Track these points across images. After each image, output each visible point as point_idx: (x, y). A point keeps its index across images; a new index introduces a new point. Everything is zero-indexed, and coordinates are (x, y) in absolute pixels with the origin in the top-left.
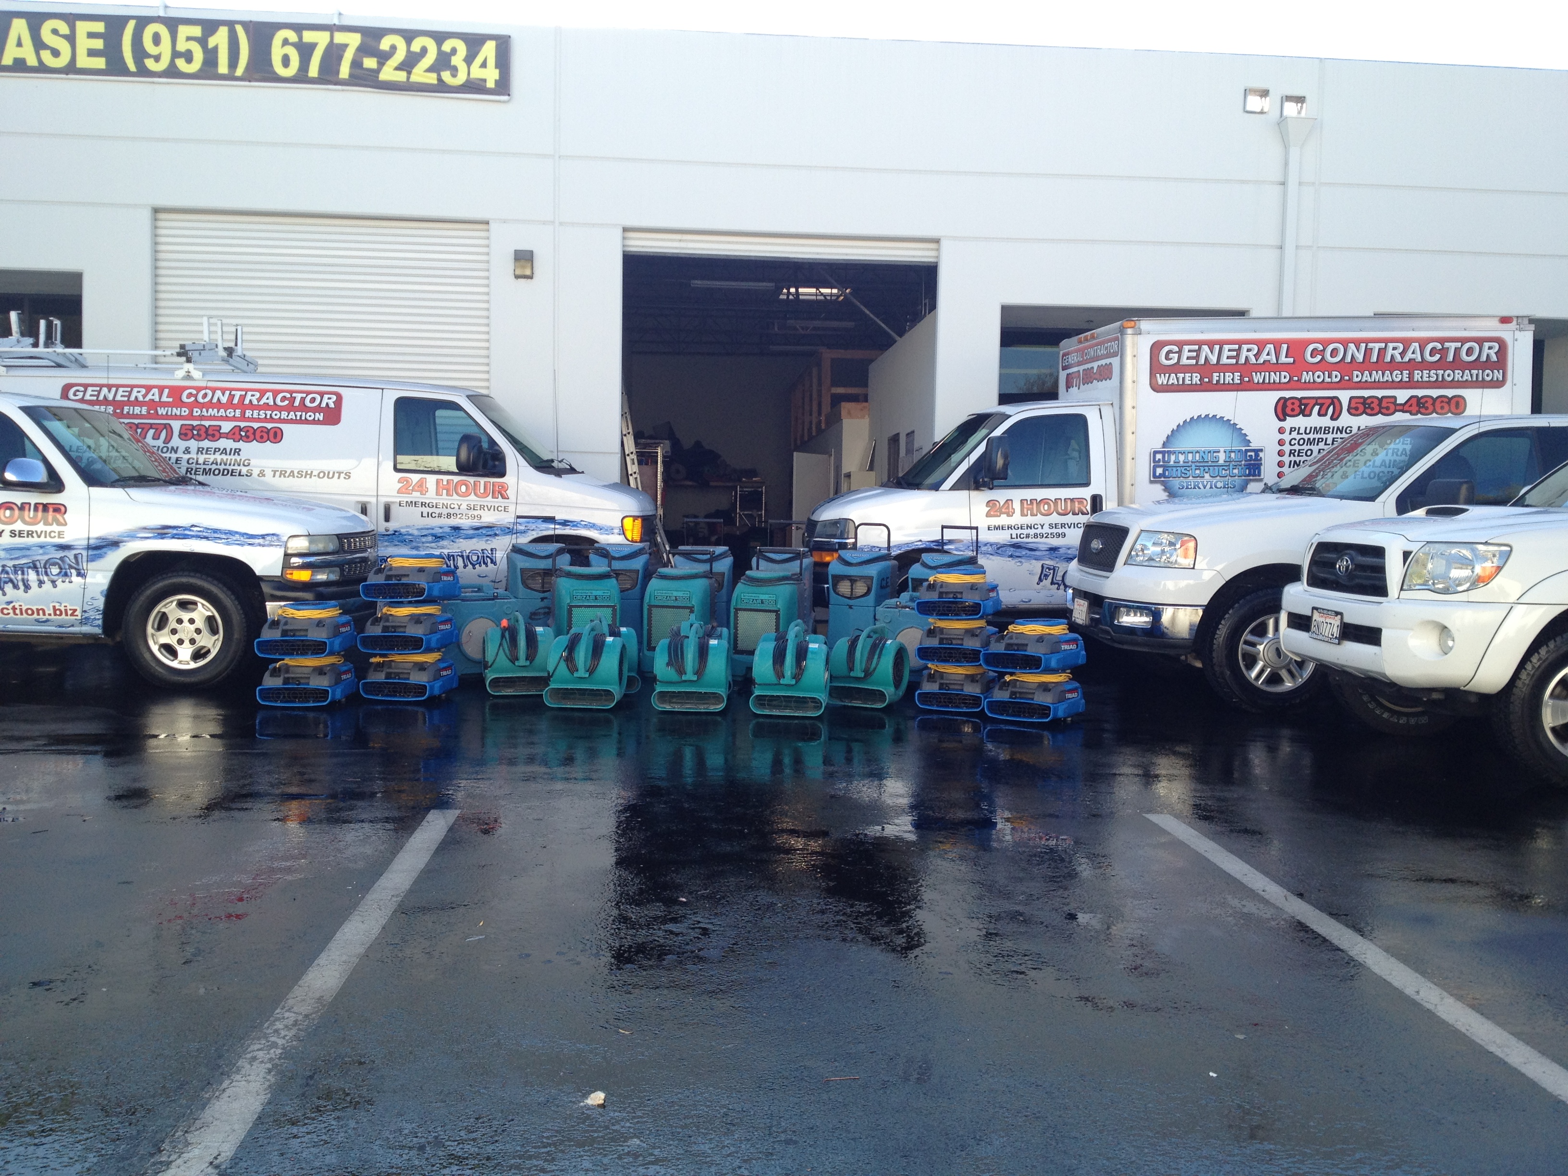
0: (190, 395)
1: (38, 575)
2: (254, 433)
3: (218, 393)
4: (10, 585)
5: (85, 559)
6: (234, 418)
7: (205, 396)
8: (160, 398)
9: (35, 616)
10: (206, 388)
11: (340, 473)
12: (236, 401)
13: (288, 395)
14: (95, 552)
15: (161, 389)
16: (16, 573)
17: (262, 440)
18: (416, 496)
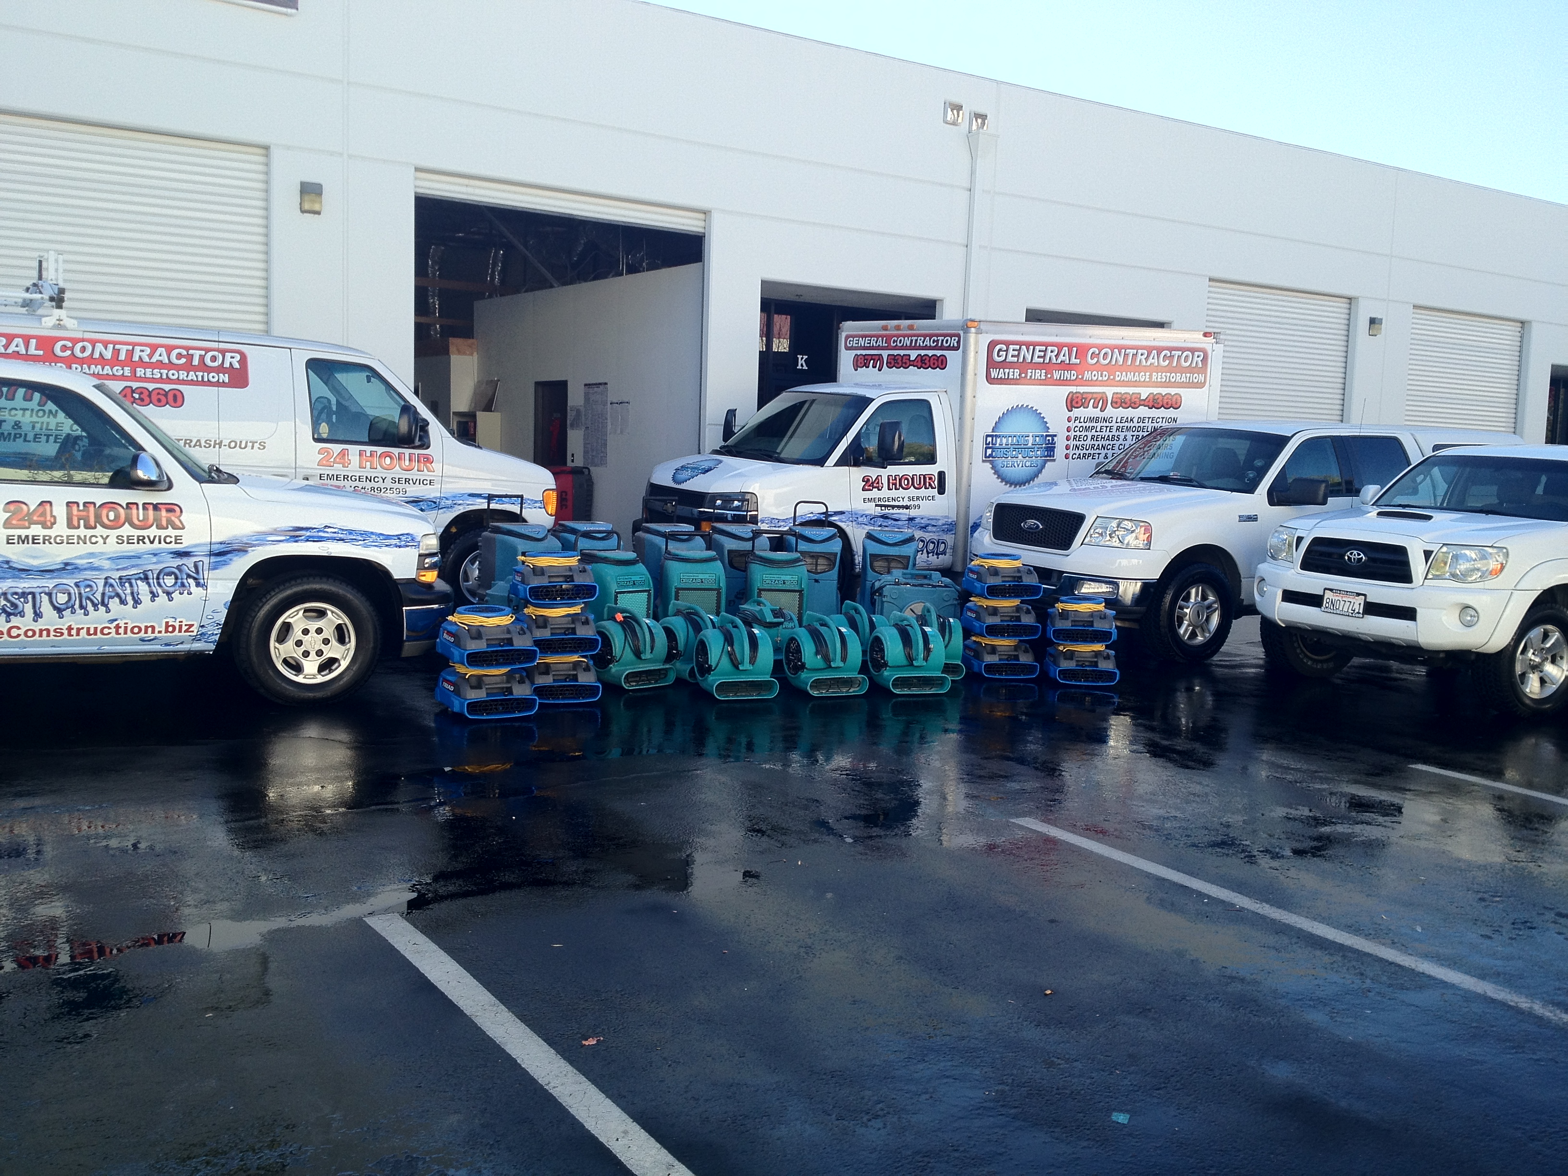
0: (64, 348)
1: (150, 586)
2: (150, 396)
3: (99, 347)
4: (117, 600)
5: (206, 567)
6: (123, 378)
7: (83, 349)
8: (27, 351)
9: (142, 634)
10: (83, 340)
11: (253, 443)
12: (122, 357)
13: (184, 352)
14: (219, 559)
15: (27, 339)
16: (122, 585)
17: (159, 403)
18: (338, 470)
